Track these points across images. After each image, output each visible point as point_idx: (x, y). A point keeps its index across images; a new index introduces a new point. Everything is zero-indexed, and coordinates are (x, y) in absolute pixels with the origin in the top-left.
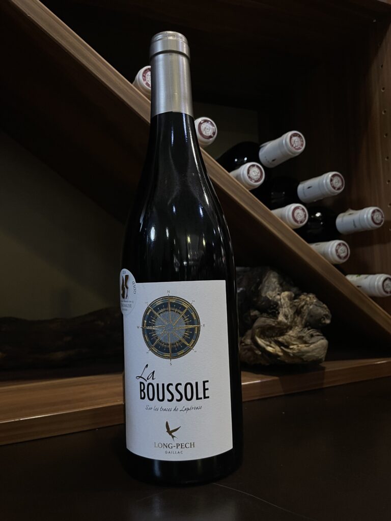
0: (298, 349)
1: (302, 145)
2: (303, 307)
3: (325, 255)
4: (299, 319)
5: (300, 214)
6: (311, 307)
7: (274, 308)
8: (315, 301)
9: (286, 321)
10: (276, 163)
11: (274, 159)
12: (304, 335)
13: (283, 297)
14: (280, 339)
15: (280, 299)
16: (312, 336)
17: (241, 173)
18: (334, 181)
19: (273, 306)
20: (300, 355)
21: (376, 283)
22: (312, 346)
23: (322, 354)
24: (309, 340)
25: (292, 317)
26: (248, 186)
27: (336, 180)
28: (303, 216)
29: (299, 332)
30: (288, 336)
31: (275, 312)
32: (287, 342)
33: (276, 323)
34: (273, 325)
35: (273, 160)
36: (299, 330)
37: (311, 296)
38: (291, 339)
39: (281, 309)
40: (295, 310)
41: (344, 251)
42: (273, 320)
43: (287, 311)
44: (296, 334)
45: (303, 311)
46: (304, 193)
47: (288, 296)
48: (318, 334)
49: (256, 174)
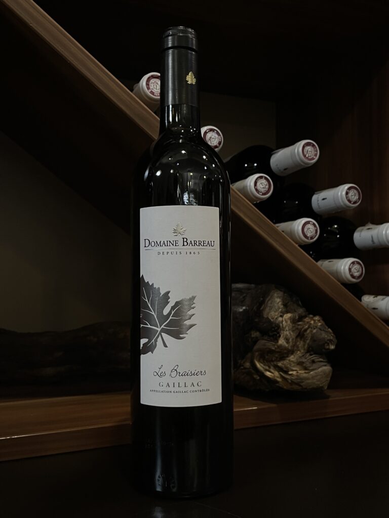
0: (297, 376)
1: (316, 155)
2: (306, 330)
5: (310, 229)
6: (315, 331)
7: (276, 331)
8: (319, 324)
9: (287, 345)
10: (288, 172)
11: (286, 167)
12: (304, 360)
14: (280, 364)
15: (282, 321)
16: (313, 362)
17: (248, 184)
18: (350, 195)
19: (274, 328)
20: (298, 382)
22: (312, 373)
23: (324, 383)
24: (310, 367)
25: (294, 341)
26: (253, 199)
27: (352, 193)
28: (314, 232)
30: (288, 361)
31: (276, 335)
32: (287, 368)
33: (276, 346)
34: (273, 348)
36: (300, 355)
38: (290, 365)
39: (282, 332)
41: (357, 270)
42: (274, 343)
43: (289, 335)
44: (297, 359)
46: (318, 204)
47: (290, 318)
48: (321, 359)
49: (264, 186)
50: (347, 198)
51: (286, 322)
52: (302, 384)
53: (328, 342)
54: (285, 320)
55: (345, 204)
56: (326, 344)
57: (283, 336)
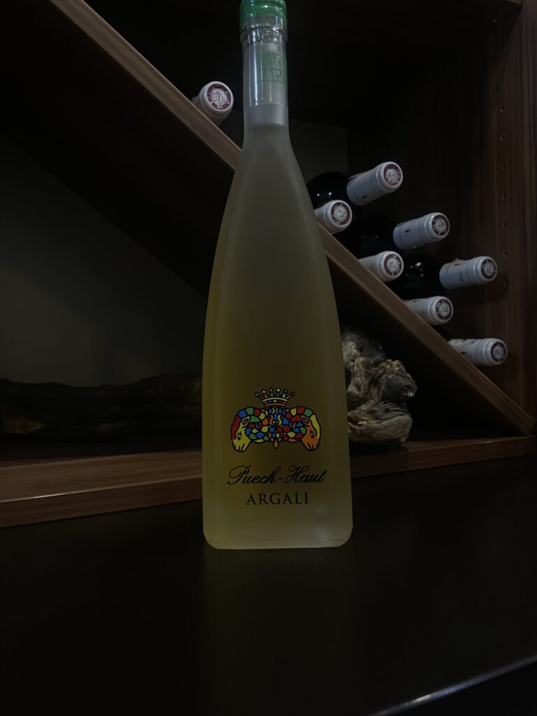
0: (367, 426)
1: (399, 179)
2: (381, 375)
4: (376, 390)
5: (394, 264)
9: (358, 393)
10: (368, 201)
11: (364, 195)
12: (376, 409)
13: (357, 364)
15: (354, 366)
17: (324, 212)
18: (437, 224)
20: (369, 432)
21: (484, 349)
24: (382, 416)
25: (367, 386)
26: (331, 228)
27: (439, 222)
28: (398, 267)
29: (373, 406)
30: (359, 411)
32: (356, 417)
38: (361, 414)
39: (353, 378)
40: (371, 380)
41: (446, 309)
43: (361, 381)
44: (368, 408)
45: (381, 381)
46: (401, 237)
47: (363, 363)
48: (397, 408)
49: (342, 214)
50: (433, 228)
51: (358, 366)
52: (373, 435)
53: (406, 388)
55: (432, 236)
56: (403, 391)
57: (354, 382)
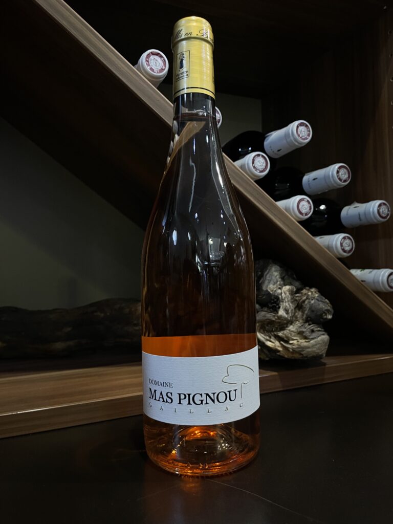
0: (297, 345)
1: (309, 135)
2: (304, 301)
3: (329, 248)
4: (300, 313)
5: (305, 206)
6: (313, 302)
7: (275, 302)
8: (317, 295)
9: (287, 316)
10: (282, 154)
11: (279, 149)
12: (304, 330)
13: (285, 291)
14: (280, 334)
15: (281, 293)
16: (313, 331)
17: (246, 163)
18: (340, 173)
19: (273, 300)
20: (299, 351)
21: (380, 278)
22: (312, 342)
23: (323, 350)
24: (310, 336)
25: (293, 311)
26: (253, 176)
27: (342, 171)
28: (308, 209)
29: (300, 327)
30: (288, 331)
31: (276, 307)
32: (287, 337)
33: (276, 317)
34: (274, 319)
35: (279, 151)
36: (299, 325)
37: (313, 290)
38: (291, 334)
39: (281, 303)
40: (296, 305)
41: (349, 245)
42: (274, 314)
43: (288, 306)
44: (296, 329)
45: (304, 306)
46: (309, 184)
47: (289, 290)
48: (319, 329)
49: (261, 164)
51: (285, 294)
52: (302, 353)
53: (326, 312)
54: (284, 292)
55: (336, 183)
56: (324, 315)
57: (283, 307)
